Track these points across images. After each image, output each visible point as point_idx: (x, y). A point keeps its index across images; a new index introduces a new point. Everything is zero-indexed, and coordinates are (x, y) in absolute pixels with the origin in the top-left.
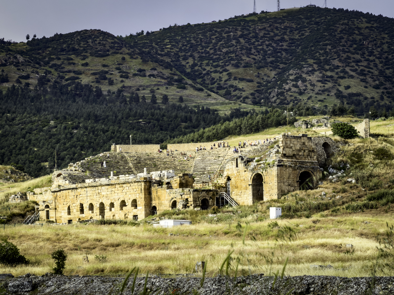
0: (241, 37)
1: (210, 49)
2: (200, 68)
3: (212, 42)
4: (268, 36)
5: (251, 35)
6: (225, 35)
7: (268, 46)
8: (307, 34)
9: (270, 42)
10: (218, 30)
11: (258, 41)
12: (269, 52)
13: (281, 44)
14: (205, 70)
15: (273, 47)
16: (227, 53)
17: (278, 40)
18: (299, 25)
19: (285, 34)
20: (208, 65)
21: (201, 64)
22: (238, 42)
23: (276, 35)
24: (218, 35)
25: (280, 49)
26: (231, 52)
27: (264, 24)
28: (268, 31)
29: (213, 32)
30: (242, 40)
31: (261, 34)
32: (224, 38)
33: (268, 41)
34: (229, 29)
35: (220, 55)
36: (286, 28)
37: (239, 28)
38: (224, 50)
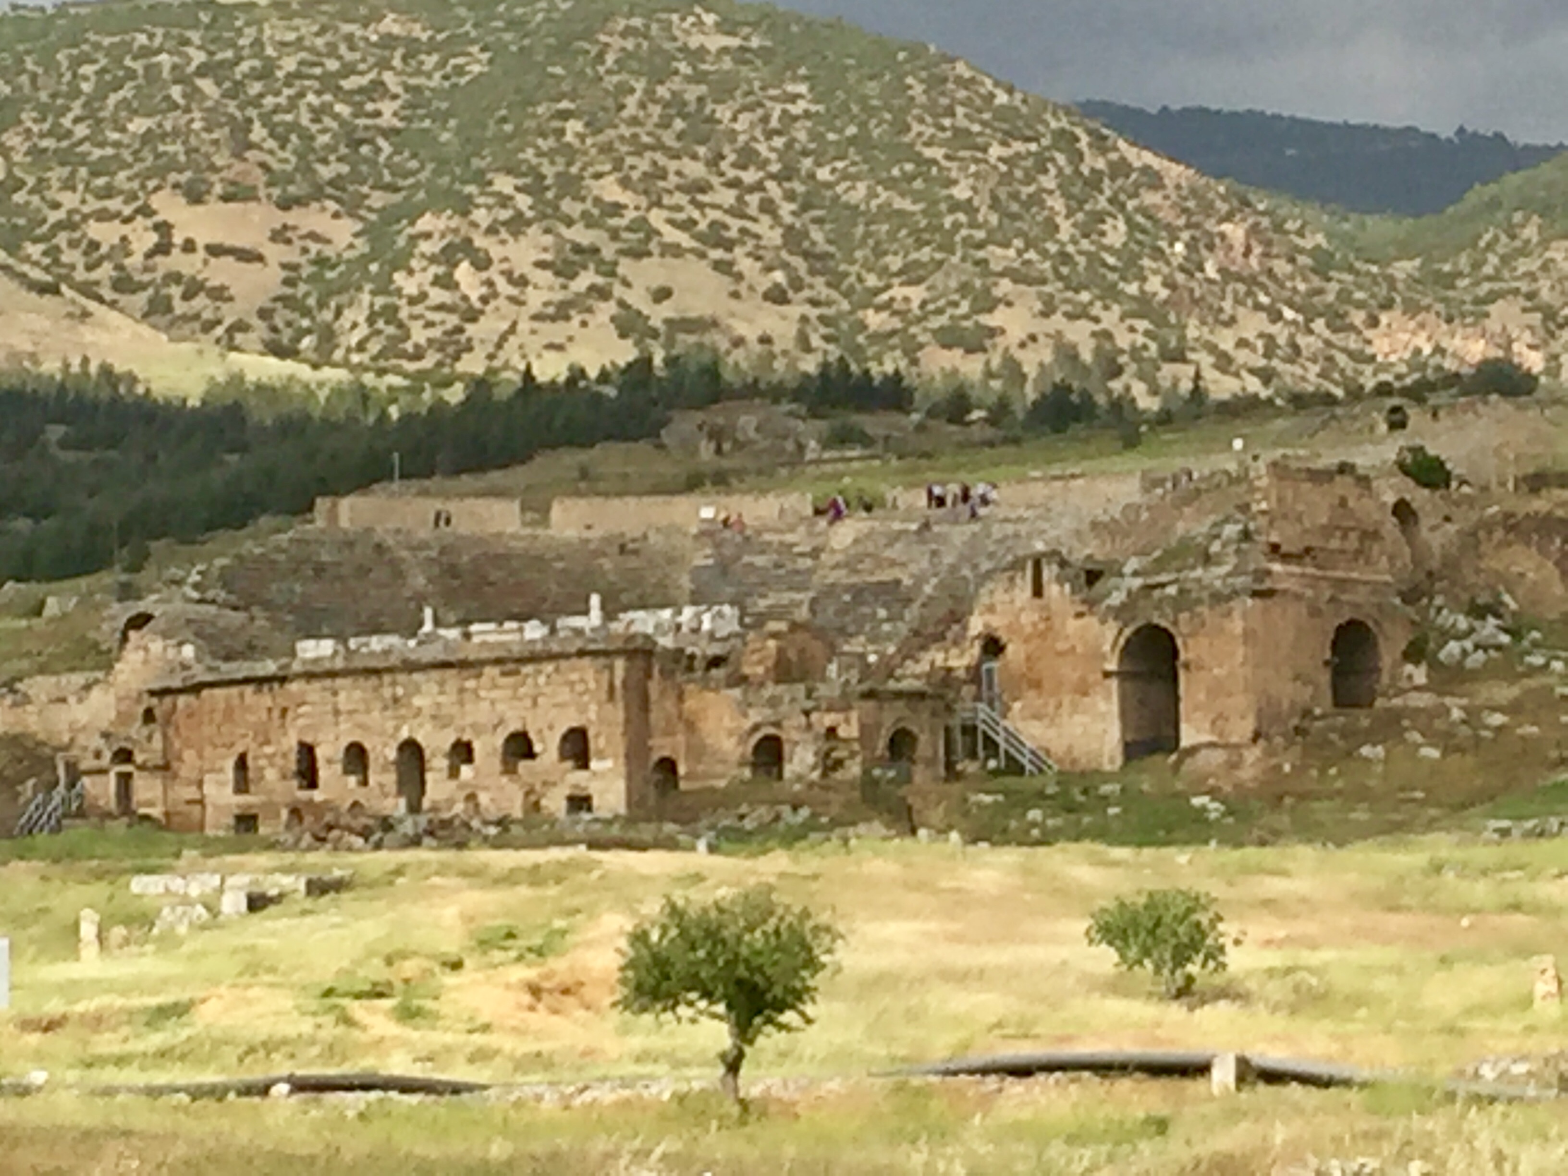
0: (202, 71)
1: (77, 120)
2: (35, 199)
3: (79, 93)
4: (318, 71)
5: (244, 67)
6: (138, 66)
7: (317, 114)
8: (476, 69)
9: (328, 97)
10: (107, 41)
11: (277, 93)
12: (324, 139)
13: (370, 107)
14: (56, 206)
15: (336, 117)
16: (147, 137)
17: (361, 90)
18: (440, 31)
19: (384, 64)
20: (69, 185)
21: (40, 180)
22: (193, 94)
23: (349, 70)
24: (103, 62)
25: (367, 128)
26: (163, 137)
27: (297, 21)
28: (312, 50)
29: (86, 47)
30: (206, 85)
31: (289, 64)
32: (131, 75)
33: (319, 93)
34: (151, 36)
35: (117, 144)
36: (388, 41)
37: (195, 36)
38: (138, 125)
